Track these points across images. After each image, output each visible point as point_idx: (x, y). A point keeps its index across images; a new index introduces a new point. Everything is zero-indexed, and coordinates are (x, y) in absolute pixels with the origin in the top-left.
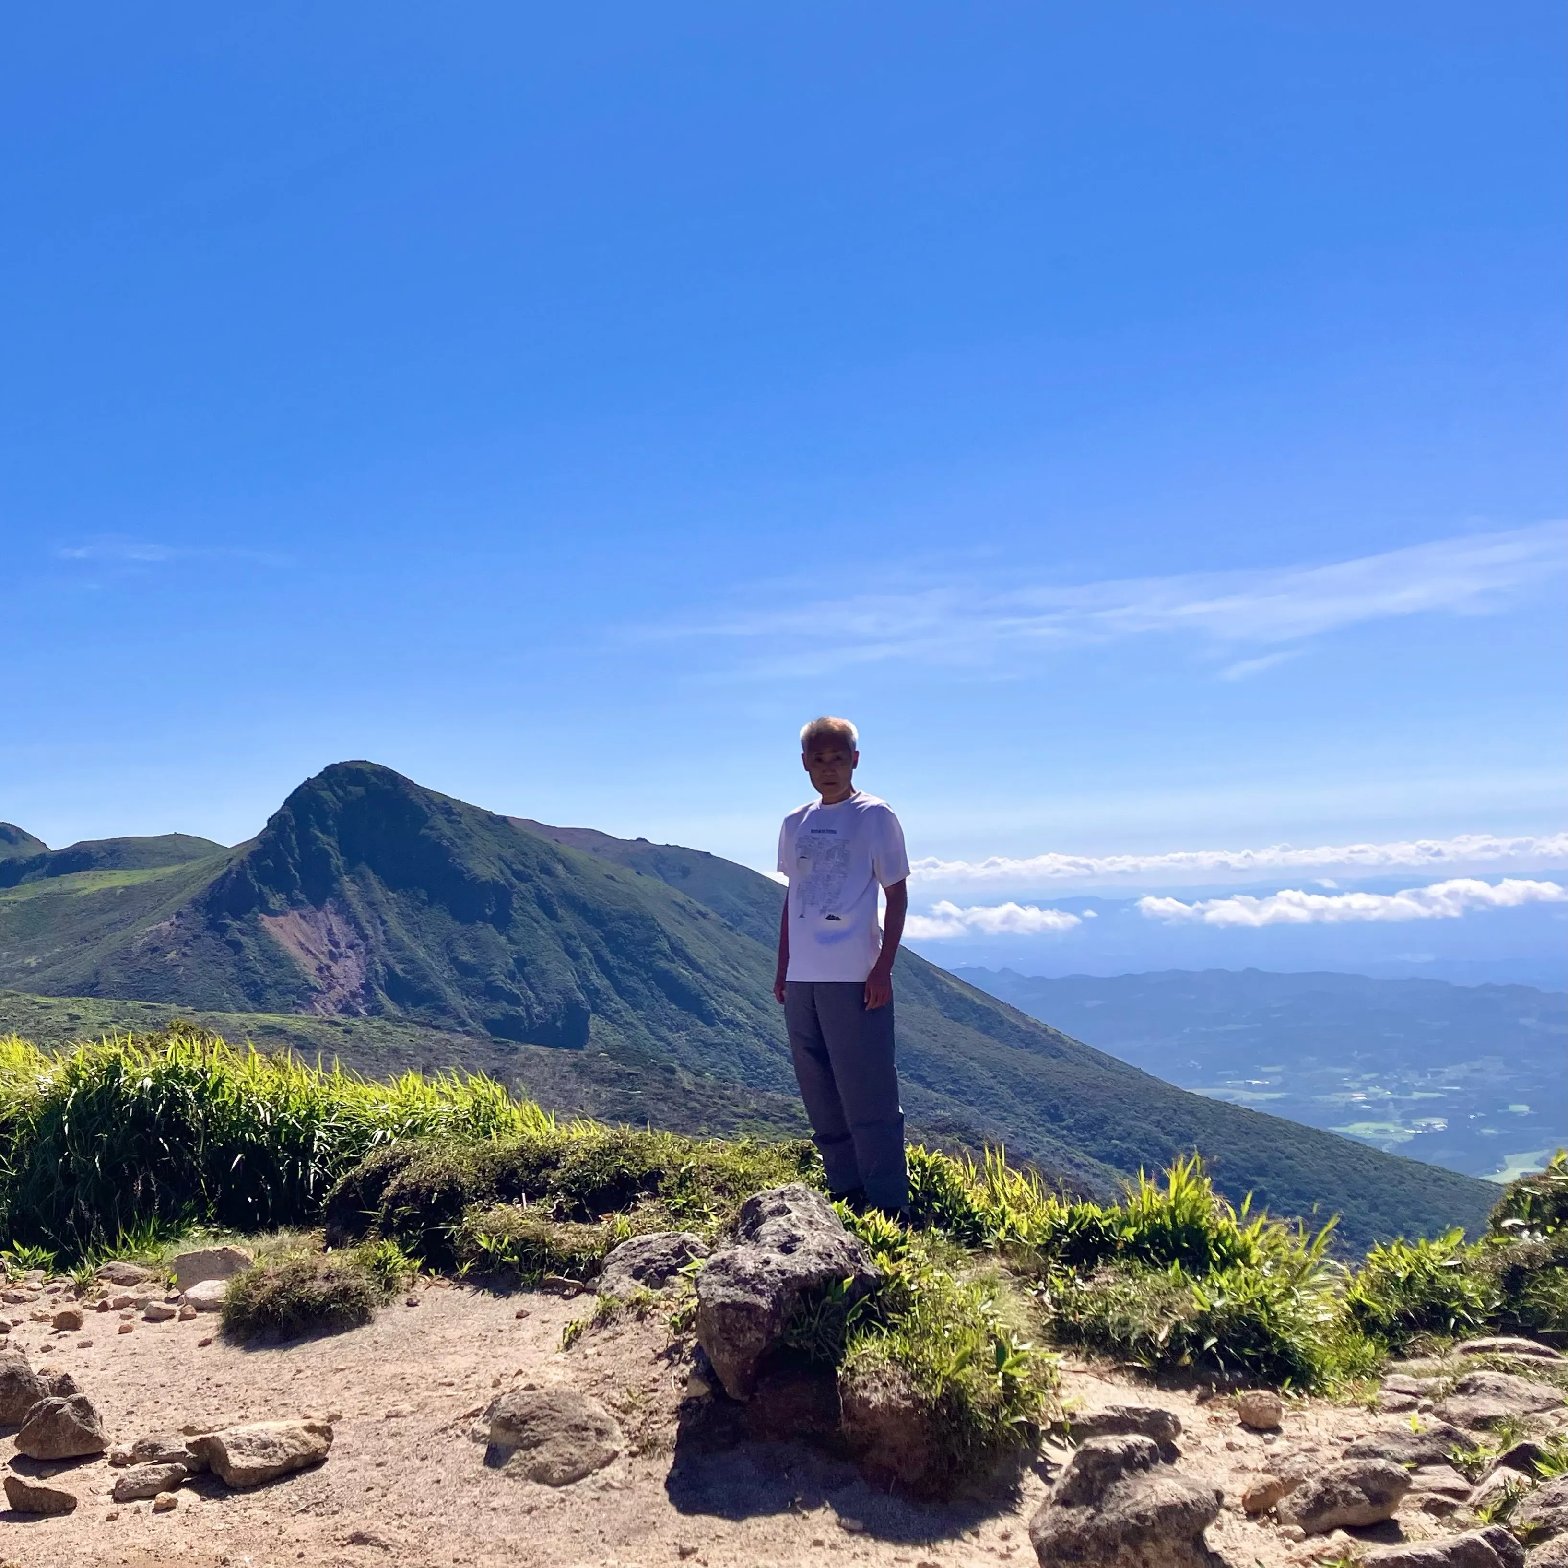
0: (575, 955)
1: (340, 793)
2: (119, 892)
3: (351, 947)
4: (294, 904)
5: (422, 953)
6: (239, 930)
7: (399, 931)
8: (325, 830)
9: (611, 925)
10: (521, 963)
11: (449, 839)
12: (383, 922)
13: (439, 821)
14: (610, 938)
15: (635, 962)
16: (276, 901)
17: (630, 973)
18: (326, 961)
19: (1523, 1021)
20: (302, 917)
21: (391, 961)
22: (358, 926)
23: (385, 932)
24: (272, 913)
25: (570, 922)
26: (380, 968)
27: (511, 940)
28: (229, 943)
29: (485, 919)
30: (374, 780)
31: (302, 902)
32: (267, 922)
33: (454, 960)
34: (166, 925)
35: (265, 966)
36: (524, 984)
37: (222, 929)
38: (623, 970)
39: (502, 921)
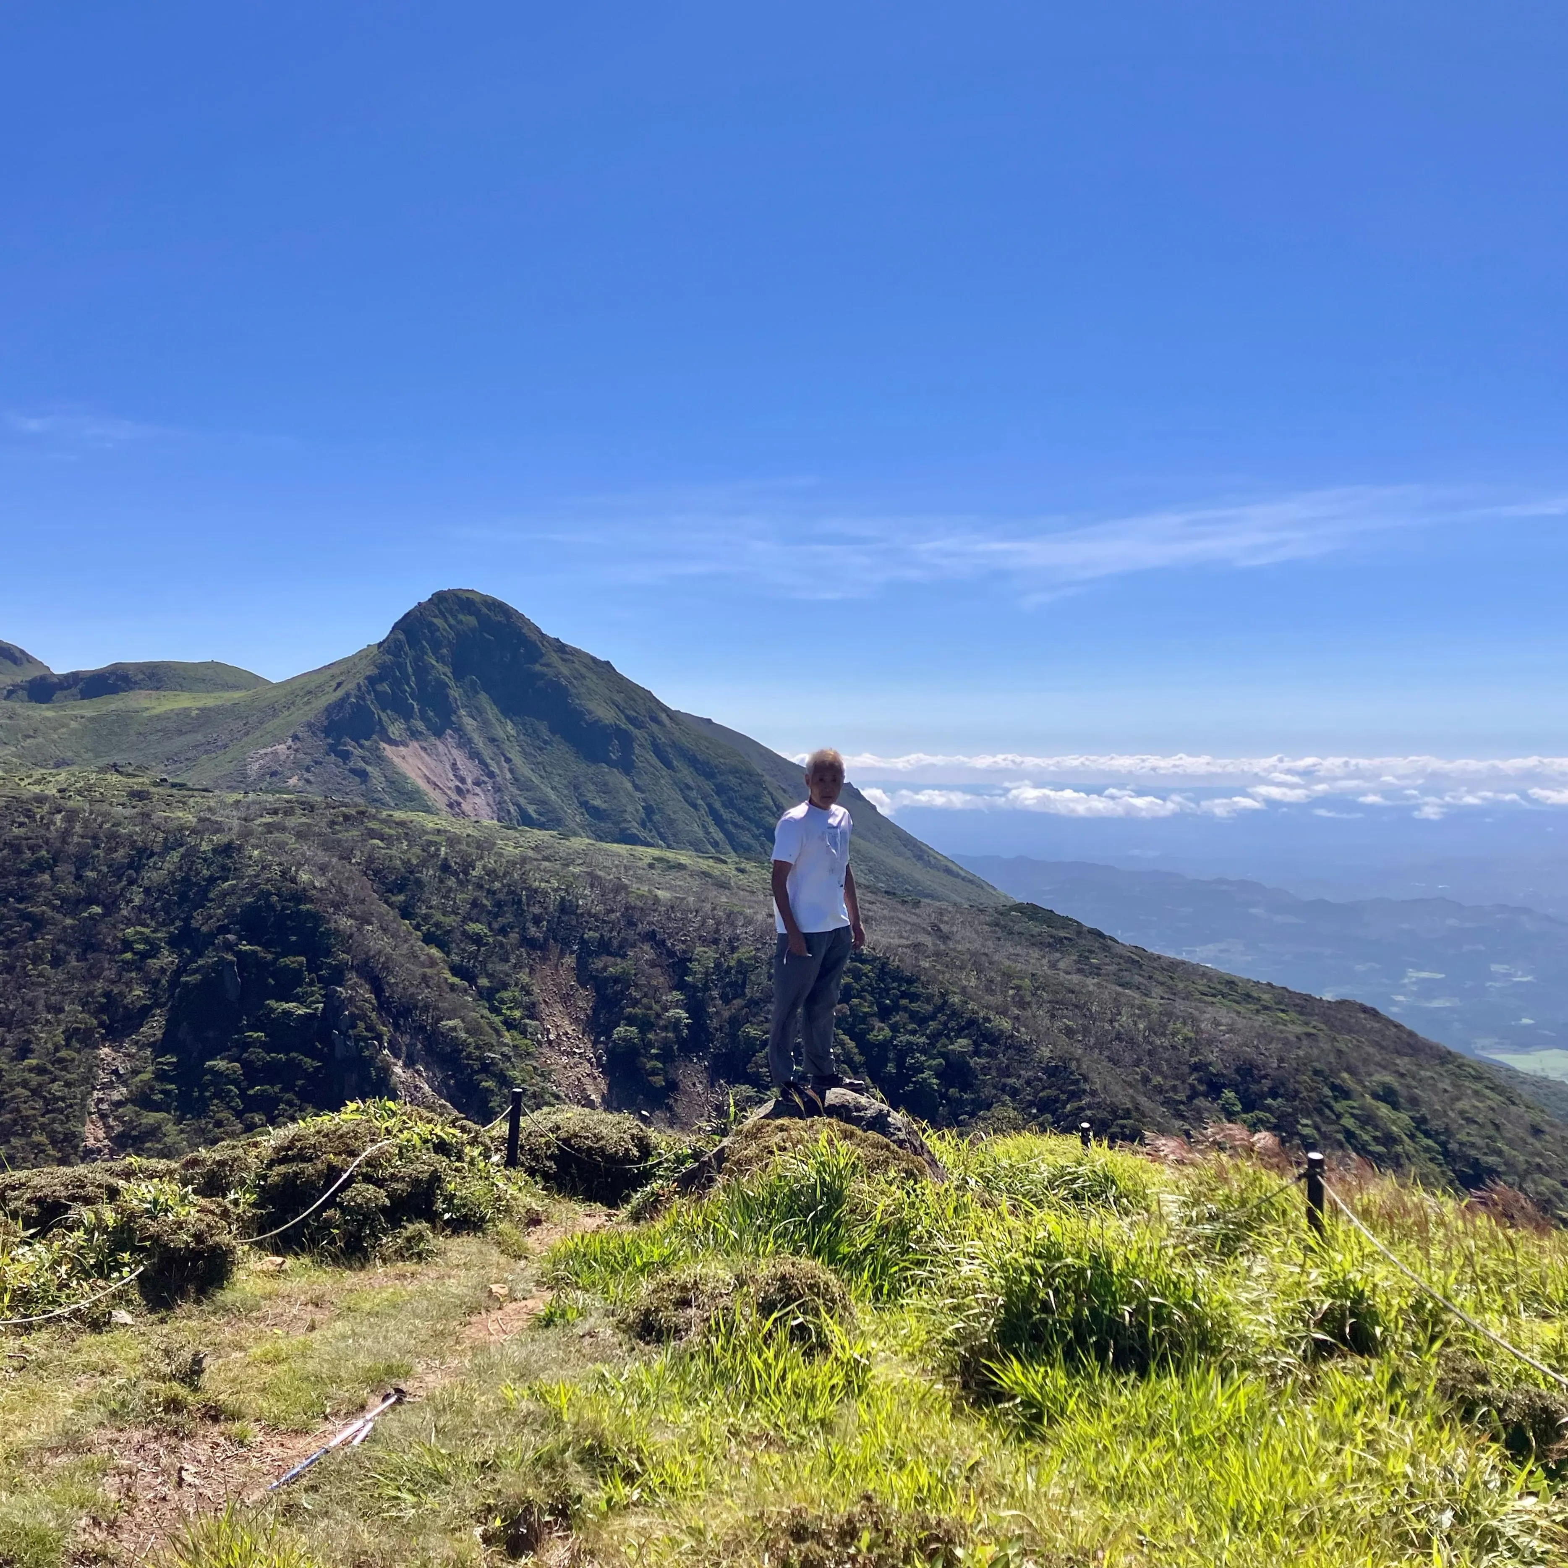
0: (695, 806)
1: (452, 621)
2: (194, 713)
3: (477, 783)
4: (414, 734)
5: (553, 796)
6: (363, 758)
7: (525, 770)
8: (440, 659)
9: (720, 779)
10: (649, 810)
11: (565, 677)
12: (508, 760)
13: (554, 658)
14: (720, 790)
15: (747, 818)
16: (395, 729)
17: (742, 827)
18: (455, 797)
19: (1253, 911)
20: (424, 749)
21: (522, 801)
22: (482, 762)
23: (511, 771)
24: (392, 742)
25: (686, 774)
26: (512, 808)
27: (637, 787)
28: (353, 771)
29: (611, 764)
30: (484, 610)
31: (421, 733)
32: (388, 751)
33: (584, 804)
34: (281, 748)
35: (393, 798)
36: (654, 833)
37: (345, 756)
38: (736, 825)
39: (627, 766)
